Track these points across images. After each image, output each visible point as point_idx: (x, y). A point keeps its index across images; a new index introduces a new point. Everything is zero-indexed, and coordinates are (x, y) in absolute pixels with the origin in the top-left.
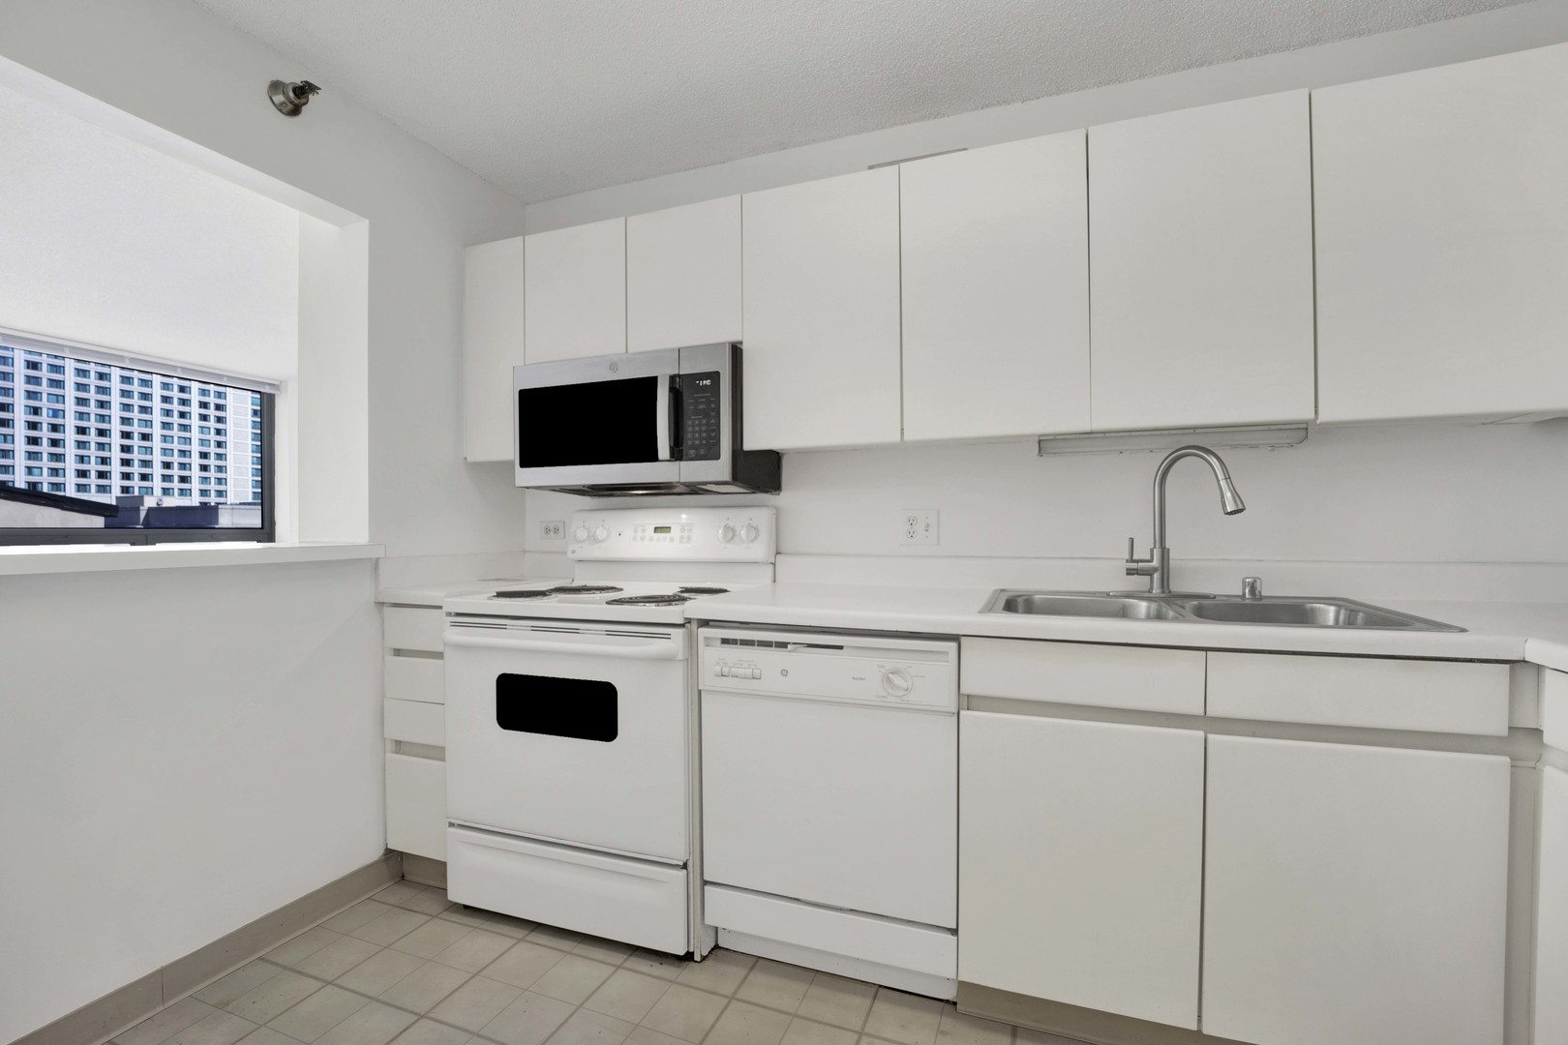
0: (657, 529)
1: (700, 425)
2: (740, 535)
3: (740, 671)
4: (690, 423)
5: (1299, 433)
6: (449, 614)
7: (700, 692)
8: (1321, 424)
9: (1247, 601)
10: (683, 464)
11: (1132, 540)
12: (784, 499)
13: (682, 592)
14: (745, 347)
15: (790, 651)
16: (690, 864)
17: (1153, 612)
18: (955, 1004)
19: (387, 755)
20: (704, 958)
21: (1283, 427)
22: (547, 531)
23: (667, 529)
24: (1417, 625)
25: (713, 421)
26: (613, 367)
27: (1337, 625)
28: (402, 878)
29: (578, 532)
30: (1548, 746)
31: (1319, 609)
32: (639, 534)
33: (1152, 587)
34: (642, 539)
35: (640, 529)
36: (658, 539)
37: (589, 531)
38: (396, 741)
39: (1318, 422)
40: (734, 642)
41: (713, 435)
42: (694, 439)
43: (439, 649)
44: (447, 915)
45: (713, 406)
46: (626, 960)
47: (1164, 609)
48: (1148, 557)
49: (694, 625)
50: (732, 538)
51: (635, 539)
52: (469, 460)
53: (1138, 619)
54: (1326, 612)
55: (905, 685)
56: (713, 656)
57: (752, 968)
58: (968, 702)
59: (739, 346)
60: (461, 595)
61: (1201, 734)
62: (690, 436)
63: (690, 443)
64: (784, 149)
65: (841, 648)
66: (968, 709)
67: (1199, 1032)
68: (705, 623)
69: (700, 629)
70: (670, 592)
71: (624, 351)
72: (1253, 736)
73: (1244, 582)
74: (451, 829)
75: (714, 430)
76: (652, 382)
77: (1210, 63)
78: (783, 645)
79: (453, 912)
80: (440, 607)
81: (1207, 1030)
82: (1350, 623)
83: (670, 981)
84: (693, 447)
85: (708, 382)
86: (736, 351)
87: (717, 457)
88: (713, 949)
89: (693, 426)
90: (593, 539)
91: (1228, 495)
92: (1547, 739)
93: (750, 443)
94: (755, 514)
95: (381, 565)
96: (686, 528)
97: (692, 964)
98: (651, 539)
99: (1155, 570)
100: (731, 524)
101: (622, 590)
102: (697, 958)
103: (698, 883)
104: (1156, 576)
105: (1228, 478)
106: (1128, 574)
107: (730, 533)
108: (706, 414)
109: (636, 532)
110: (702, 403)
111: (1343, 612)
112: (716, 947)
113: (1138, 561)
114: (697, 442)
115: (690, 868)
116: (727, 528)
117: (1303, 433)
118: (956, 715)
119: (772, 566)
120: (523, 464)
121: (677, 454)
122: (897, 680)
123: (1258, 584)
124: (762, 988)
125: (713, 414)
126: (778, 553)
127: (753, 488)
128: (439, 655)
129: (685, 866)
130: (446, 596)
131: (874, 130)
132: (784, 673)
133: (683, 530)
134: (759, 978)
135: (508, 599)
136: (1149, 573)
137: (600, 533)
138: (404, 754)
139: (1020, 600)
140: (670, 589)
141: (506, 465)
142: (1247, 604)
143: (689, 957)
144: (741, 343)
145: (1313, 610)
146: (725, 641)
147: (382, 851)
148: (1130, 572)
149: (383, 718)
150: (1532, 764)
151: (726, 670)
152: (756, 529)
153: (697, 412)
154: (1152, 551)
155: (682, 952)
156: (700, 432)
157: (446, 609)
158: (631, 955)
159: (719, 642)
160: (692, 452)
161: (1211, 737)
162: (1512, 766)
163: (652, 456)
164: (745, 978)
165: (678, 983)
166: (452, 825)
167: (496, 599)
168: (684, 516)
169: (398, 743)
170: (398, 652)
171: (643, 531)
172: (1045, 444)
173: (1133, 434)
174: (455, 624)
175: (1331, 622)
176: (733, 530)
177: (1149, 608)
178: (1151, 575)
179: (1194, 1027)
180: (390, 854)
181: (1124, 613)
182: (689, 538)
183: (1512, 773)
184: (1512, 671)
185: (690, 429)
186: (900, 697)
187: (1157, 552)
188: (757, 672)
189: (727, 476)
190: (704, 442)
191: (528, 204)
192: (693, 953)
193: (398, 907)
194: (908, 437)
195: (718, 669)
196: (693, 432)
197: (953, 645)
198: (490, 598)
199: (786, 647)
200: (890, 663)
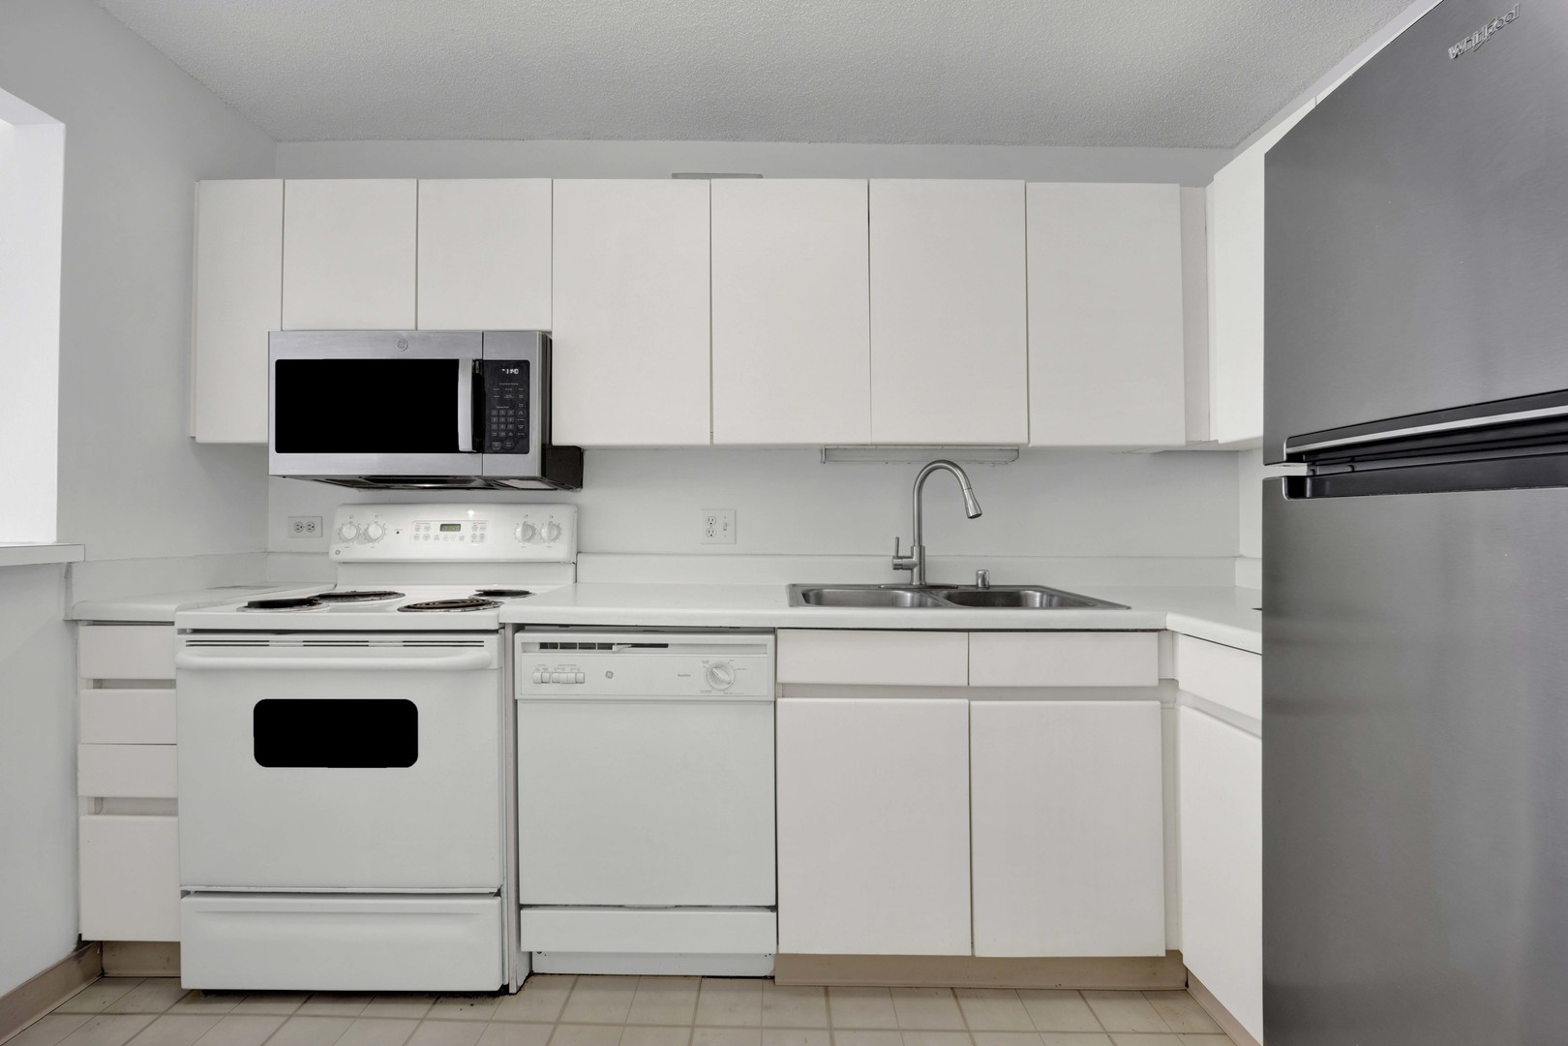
0: (443, 527)
1: (506, 416)
2: (540, 534)
3: (563, 676)
4: (494, 412)
5: (1014, 454)
6: (183, 631)
7: (516, 702)
8: (1033, 447)
9: (979, 590)
10: (486, 457)
11: (898, 539)
12: (585, 496)
13: (480, 595)
14: (554, 338)
15: (614, 653)
16: (504, 890)
17: (916, 601)
18: (773, 978)
19: (82, 818)
20: (520, 989)
21: (1003, 448)
22: (299, 527)
23: (456, 527)
24: (1099, 605)
25: (521, 413)
26: (403, 342)
27: (1041, 607)
28: (101, 976)
29: (344, 530)
30: (1182, 691)
31: (1029, 595)
32: (422, 532)
33: (912, 580)
34: (426, 537)
35: (423, 526)
36: (446, 538)
37: (358, 529)
38: (96, 799)
39: (1030, 445)
40: (554, 646)
41: (521, 427)
42: (499, 430)
43: (171, 676)
44: (181, 1008)
45: (521, 396)
46: (430, 1010)
47: (924, 599)
48: (909, 554)
49: (509, 631)
50: (532, 537)
51: (416, 537)
52: (198, 440)
53: (904, 607)
54: (1034, 597)
55: (727, 678)
56: (531, 662)
57: (573, 988)
58: (783, 689)
59: (549, 336)
60: (198, 607)
61: (966, 701)
62: (494, 427)
63: (495, 434)
64: (588, 139)
65: (665, 646)
66: (783, 697)
67: (973, 956)
68: (520, 628)
69: (517, 635)
70: (465, 597)
71: (414, 328)
72: (1001, 700)
73: (977, 574)
74: (186, 899)
75: (521, 423)
76: (451, 367)
77: (952, 143)
78: (608, 646)
79: (190, 1002)
80: (172, 623)
81: (979, 953)
82: (1050, 606)
83: (486, 1021)
84: (498, 439)
85: (515, 371)
86: (547, 342)
87: (526, 451)
88: (527, 978)
89: (499, 416)
90: (365, 537)
91: (970, 502)
92: (1181, 686)
93: (559, 439)
94: (557, 511)
95: (75, 570)
96: (479, 526)
97: (506, 997)
98: (437, 538)
99: (916, 565)
100: (530, 523)
101: (403, 595)
102: (513, 990)
103: (513, 907)
104: (916, 570)
105: (969, 488)
106: (895, 569)
107: (530, 533)
108: (513, 405)
109: (418, 529)
110: (509, 392)
111: (1045, 596)
112: (531, 974)
113: (902, 558)
114: (503, 434)
115: (504, 894)
116: (526, 527)
117: (1016, 454)
118: (773, 704)
119: (574, 566)
120: (280, 449)
121: (479, 447)
122: (721, 674)
123: (987, 576)
124: (586, 1004)
125: (521, 405)
126: (578, 553)
127: (556, 485)
128: (170, 684)
129: (498, 894)
130: (177, 610)
131: (677, 139)
132: (609, 675)
133: (475, 528)
134: (583, 997)
135: (268, 610)
136: (910, 568)
137: (374, 531)
138: (108, 813)
139: (811, 594)
140: (466, 593)
141: (258, 450)
142: (980, 593)
143: (504, 990)
144: (551, 333)
145: (1026, 595)
146: (544, 646)
147: (72, 946)
148: (897, 567)
149: (76, 769)
150: (1171, 705)
151: (546, 676)
152: (558, 527)
153: (502, 402)
154: (912, 548)
155: (496, 987)
156: (506, 423)
157: (179, 625)
158: (435, 1003)
159: (538, 647)
160: (497, 444)
161: (973, 703)
162: (1162, 708)
163: (452, 447)
164: (568, 999)
165: (495, 1021)
166: (186, 893)
167: (249, 610)
168: (471, 513)
169: (100, 801)
170: (99, 683)
171: (427, 529)
172: (829, 454)
173: (898, 447)
174: (192, 644)
175: (1038, 605)
176: (533, 529)
177: (913, 597)
178: (912, 569)
179: (967, 952)
180: (83, 946)
181: (894, 603)
182: (482, 537)
183: (1162, 713)
184: (1159, 637)
185: (495, 419)
186: (724, 690)
187: (916, 550)
188: (580, 676)
189: (536, 472)
190: (511, 434)
191: (280, 141)
192: (508, 985)
193: (100, 1014)
194: (716, 441)
195: (538, 675)
196: (499, 423)
197: (771, 637)
198: (239, 610)
199: (611, 648)
200: (715, 658)
